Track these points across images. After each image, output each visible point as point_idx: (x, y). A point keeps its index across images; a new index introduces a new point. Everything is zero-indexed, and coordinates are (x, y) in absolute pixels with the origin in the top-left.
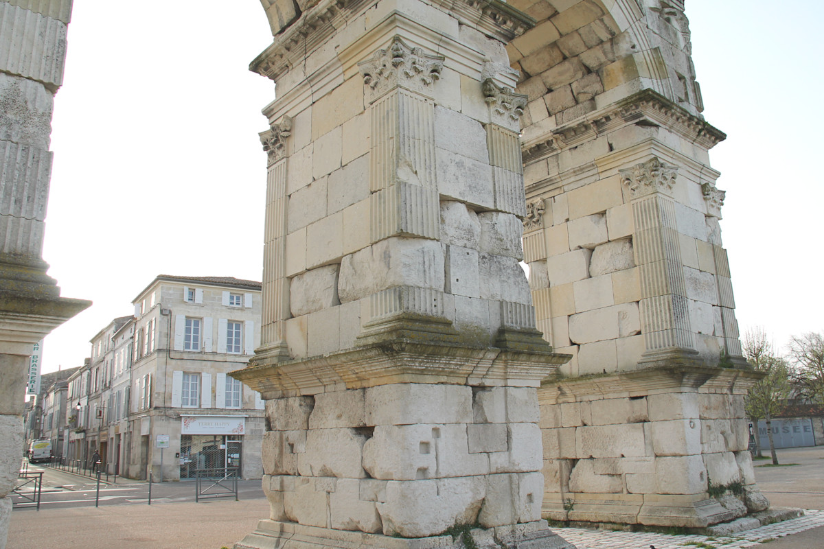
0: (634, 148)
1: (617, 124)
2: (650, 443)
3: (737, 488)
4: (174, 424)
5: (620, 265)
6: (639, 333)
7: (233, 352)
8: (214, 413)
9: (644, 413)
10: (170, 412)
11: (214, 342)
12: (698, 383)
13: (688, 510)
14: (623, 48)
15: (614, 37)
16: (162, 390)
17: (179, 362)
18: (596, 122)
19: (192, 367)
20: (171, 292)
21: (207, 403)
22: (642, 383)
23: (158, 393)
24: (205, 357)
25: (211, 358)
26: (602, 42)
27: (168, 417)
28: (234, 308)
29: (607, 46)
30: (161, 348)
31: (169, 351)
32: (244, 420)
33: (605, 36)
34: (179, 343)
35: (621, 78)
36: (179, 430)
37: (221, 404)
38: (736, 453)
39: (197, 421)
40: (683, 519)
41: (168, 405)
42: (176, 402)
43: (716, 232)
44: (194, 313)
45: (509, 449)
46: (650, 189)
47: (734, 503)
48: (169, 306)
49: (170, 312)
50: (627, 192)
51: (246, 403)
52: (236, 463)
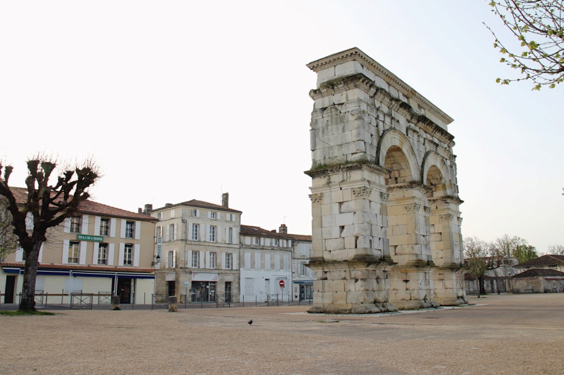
0: (444, 210)
1: (439, 202)
2: (444, 285)
3: (462, 297)
4: (188, 275)
5: (438, 240)
6: (442, 258)
7: (212, 241)
8: (205, 271)
9: (443, 278)
10: (187, 270)
11: (205, 236)
12: (456, 271)
13: (454, 301)
14: (443, 181)
15: (441, 178)
16: (183, 260)
17: (190, 246)
18: (434, 200)
19: (196, 248)
20: (186, 211)
21: (202, 266)
22: (443, 271)
23: (182, 261)
24: (201, 243)
25: (203, 244)
26: (437, 179)
27: (186, 272)
28: (213, 220)
29: (439, 180)
30: (183, 239)
31: (186, 240)
32: (217, 274)
33: (439, 178)
34: (190, 237)
35: (441, 189)
36: (191, 279)
37: (208, 267)
38: (462, 289)
39: (198, 274)
40: (453, 303)
41: (186, 266)
42: (189, 265)
43: (460, 230)
44: (196, 222)
45: (429, 285)
46: (447, 221)
47: (462, 301)
48: (185, 218)
49: (186, 221)
50: (441, 221)
51: (218, 266)
52: (213, 295)
